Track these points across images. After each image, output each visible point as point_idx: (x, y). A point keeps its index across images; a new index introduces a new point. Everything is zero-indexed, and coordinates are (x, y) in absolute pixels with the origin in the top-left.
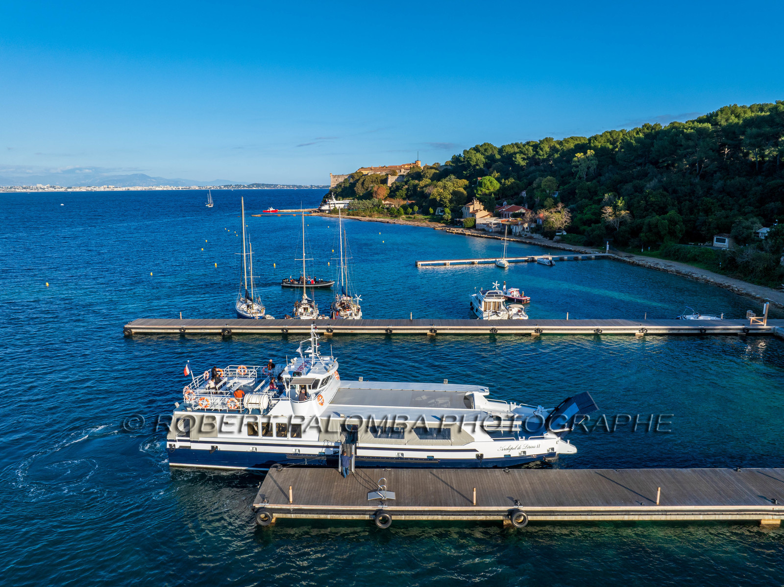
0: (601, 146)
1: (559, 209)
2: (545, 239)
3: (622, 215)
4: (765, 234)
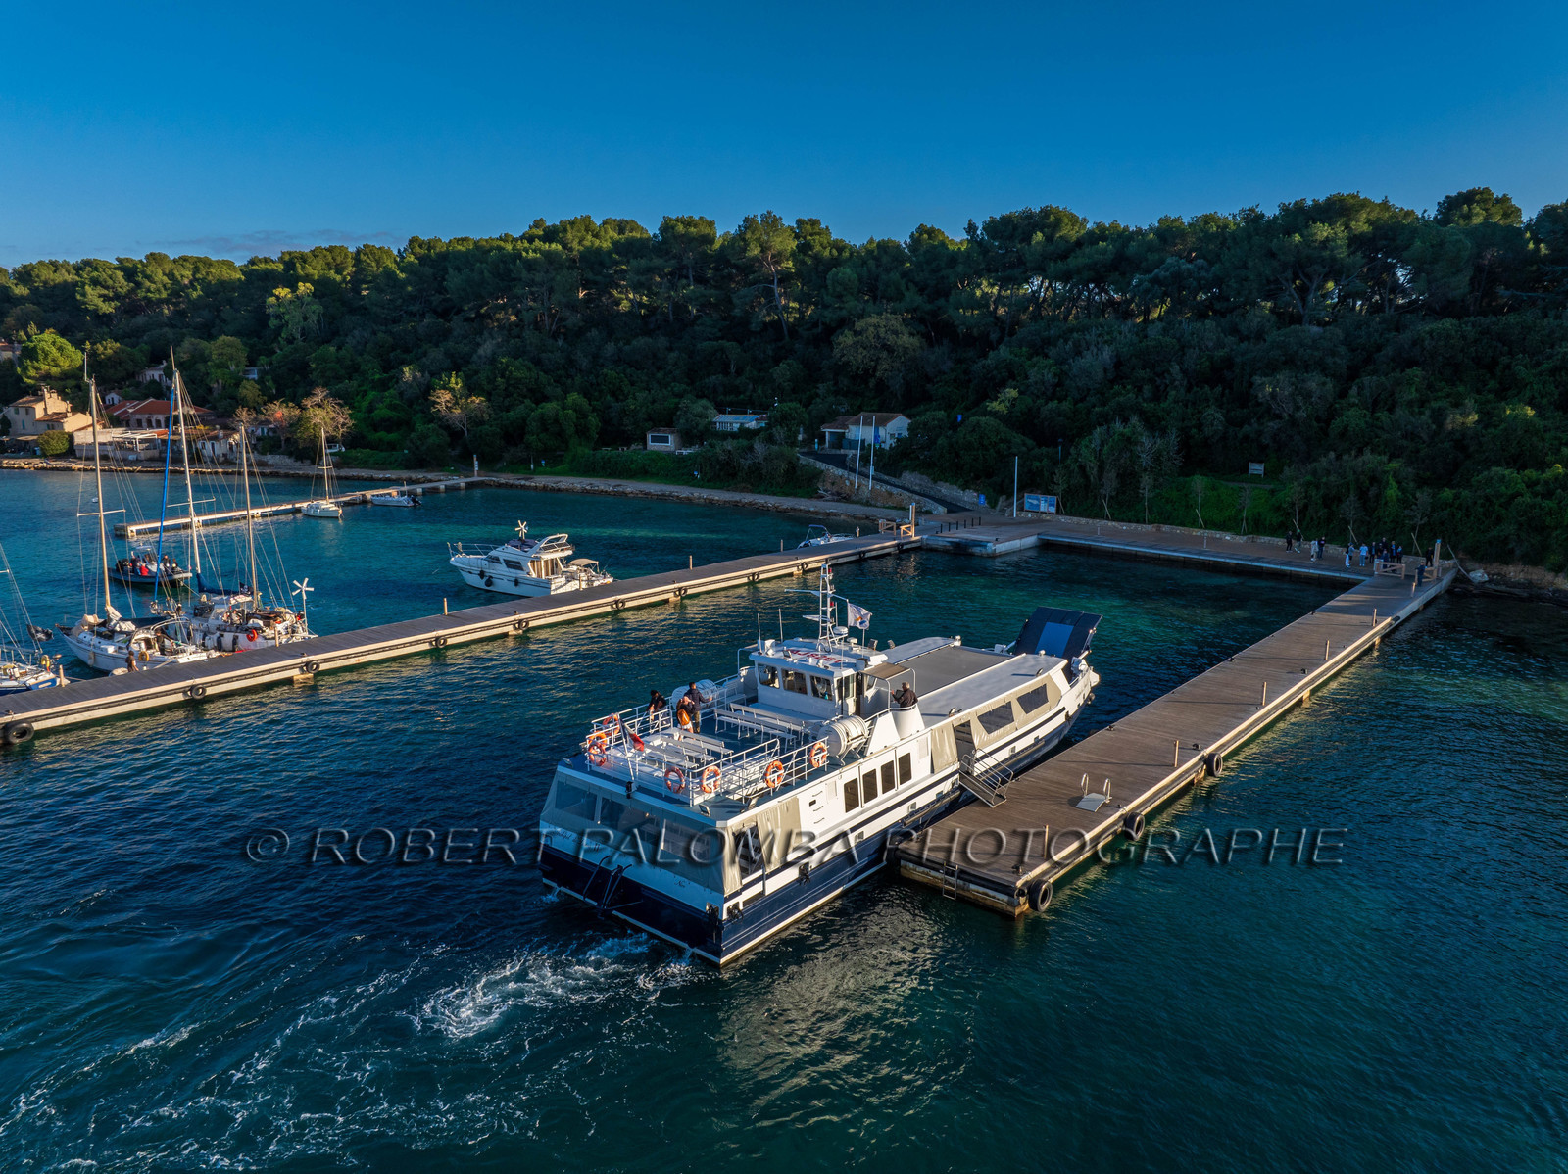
0: (320, 275)
1: (318, 399)
2: (299, 463)
3: (472, 406)
4: (731, 424)
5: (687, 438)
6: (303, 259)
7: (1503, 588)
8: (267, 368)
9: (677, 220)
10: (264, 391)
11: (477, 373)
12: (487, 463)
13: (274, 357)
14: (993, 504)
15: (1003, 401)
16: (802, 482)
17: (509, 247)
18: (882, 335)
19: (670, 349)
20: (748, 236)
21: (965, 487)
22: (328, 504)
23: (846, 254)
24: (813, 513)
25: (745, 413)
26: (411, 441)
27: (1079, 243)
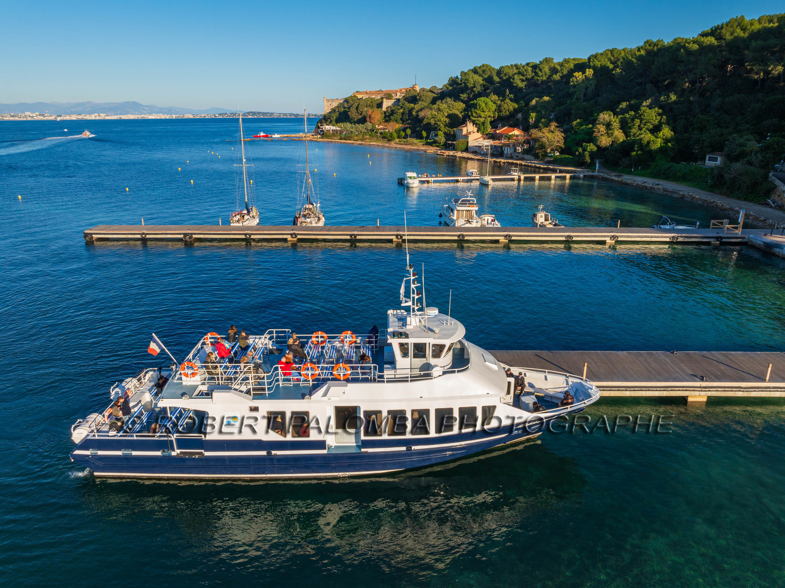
0: (601, 64)
1: (552, 128)
2: (536, 160)
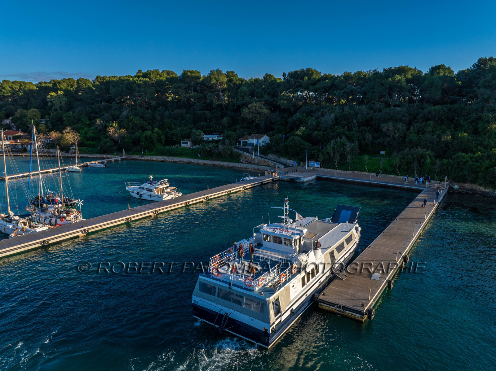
1: (68, 130)
2: (62, 152)
3: (122, 132)
4: (209, 138)
5: (194, 143)
6: (59, 82)
7: (464, 191)
8: (48, 119)
9: (188, 71)
10: (47, 127)
11: (122, 121)
12: (128, 152)
13: (51, 116)
14: (299, 164)
15: (300, 131)
16: (235, 158)
17: (131, 79)
18: (257, 109)
19: (187, 113)
20: (212, 76)
21: (289, 159)
22: (75, 167)
23: (244, 83)
24: (240, 168)
25: (213, 134)
26: (101, 144)
27: (319, 80)
